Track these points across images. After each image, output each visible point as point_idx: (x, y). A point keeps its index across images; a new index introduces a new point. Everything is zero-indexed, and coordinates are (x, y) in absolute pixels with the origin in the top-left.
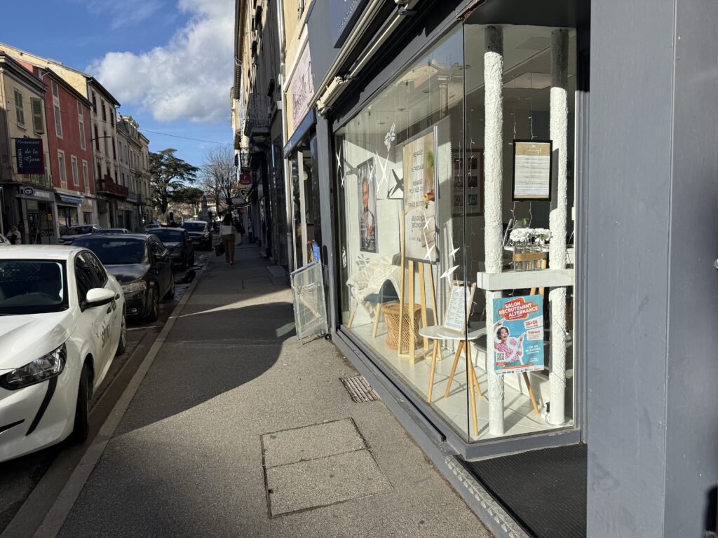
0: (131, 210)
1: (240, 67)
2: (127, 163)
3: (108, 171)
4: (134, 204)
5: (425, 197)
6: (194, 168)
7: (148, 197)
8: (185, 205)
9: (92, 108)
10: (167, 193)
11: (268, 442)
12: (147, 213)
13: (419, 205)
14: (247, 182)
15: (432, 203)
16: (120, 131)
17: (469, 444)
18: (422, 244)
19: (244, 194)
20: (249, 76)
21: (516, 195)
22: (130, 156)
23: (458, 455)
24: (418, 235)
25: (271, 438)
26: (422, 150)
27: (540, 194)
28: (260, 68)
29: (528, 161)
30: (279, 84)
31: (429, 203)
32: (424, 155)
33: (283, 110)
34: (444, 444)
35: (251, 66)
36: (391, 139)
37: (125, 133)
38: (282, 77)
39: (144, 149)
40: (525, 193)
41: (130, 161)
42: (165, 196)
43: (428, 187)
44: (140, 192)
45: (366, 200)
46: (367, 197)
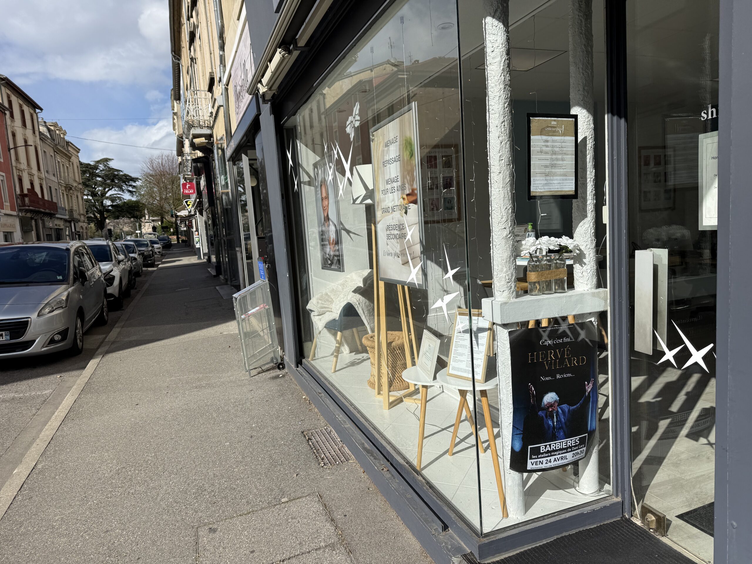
0: (62, 227)
1: (179, 64)
2: (54, 175)
3: (32, 184)
4: (66, 221)
5: (404, 199)
6: (134, 178)
7: (82, 212)
8: (126, 220)
9: (7, 113)
10: (104, 207)
11: (205, 539)
12: (81, 231)
13: (395, 210)
14: (191, 192)
15: (413, 207)
16: (43, 138)
17: (482, 537)
18: (402, 261)
19: (189, 205)
20: (188, 73)
21: (533, 192)
22: (57, 167)
23: (467, 554)
24: (395, 249)
25: (210, 532)
26: (397, 136)
27: (564, 189)
28: (199, 61)
29: (547, 144)
30: (219, 76)
31: (409, 207)
32: (400, 143)
33: (224, 105)
34: (446, 535)
35: (189, 60)
36: (354, 125)
37: (50, 141)
38: (222, 68)
39: (73, 159)
40: (544, 189)
41: (58, 173)
42: (102, 210)
43: (407, 185)
44: (72, 207)
45: (326, 207)
46: (326, 203)
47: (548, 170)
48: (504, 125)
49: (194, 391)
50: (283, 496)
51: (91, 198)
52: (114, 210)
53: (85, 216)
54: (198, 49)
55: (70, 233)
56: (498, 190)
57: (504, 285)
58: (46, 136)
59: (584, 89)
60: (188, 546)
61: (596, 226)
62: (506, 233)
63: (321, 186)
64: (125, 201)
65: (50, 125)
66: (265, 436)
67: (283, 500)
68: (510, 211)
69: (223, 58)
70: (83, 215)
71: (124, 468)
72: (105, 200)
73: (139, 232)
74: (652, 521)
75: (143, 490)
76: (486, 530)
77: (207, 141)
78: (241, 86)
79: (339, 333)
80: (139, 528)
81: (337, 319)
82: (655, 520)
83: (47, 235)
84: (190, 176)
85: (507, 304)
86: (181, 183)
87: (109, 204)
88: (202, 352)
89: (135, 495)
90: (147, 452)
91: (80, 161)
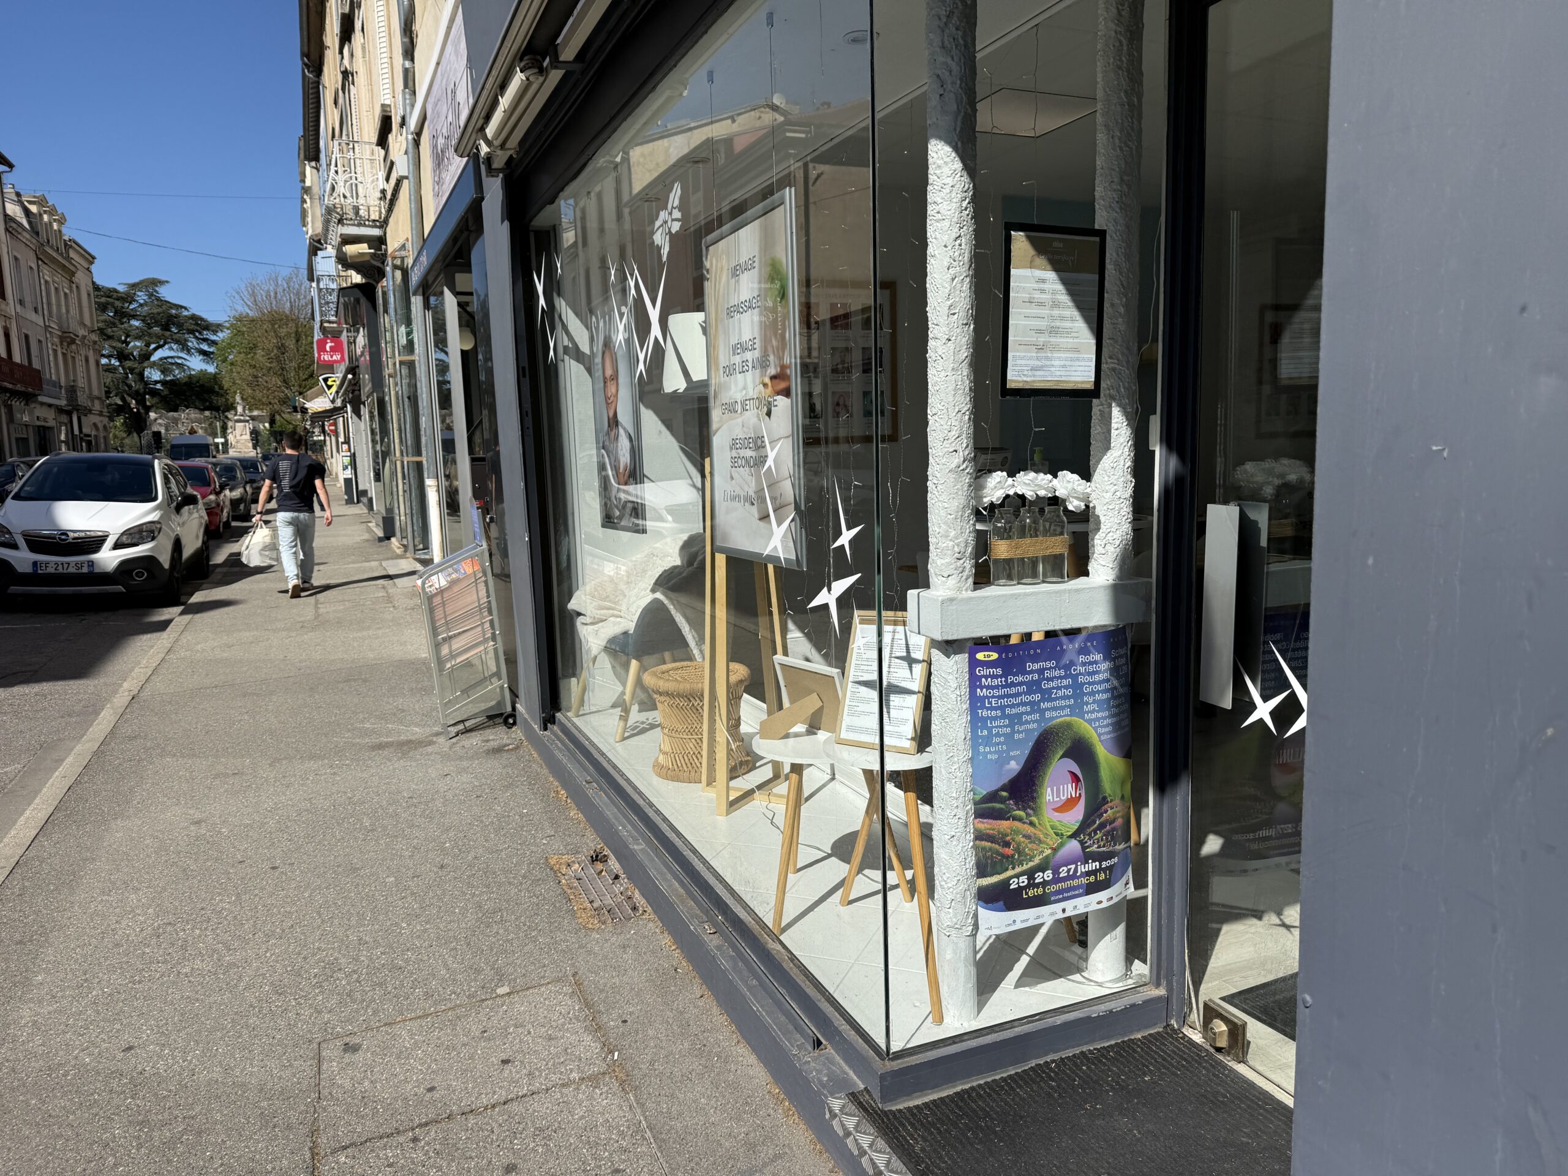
0: (51, 423)
1: (317, 83)
2: (36, 310)
5: (765, 385)
6: (211, 324)
7: (96, 393)
8: (194, 414)
10: (146, 384)
11: (335, 1064)
12: (93, 433)
13: (748, 407)
14: (335, 358)
15: (782, 402)
16: (14, 229)
17: (889, 1059)
18: (759, 511)
19: (332, 386)
20: (336, 103)
21: (1012, 381)
22: (44, 294)
23: (859, 1092)
24: (746, 488)
25: (345, 1051)
26: (754, 257)
27: (1073, 379)
28: (361, 79)
29: (1042, 286)
30: (401, 112)
31: (775, 403)
32: (760, 270)
33: (411, 177)
34: (820, 1056)
35: (340, 77)
36: (669, 229)
37: (28, 236)
38: (407, 96)
39: (80, 277)
40: (1034, 376)
41: (45, 306)
42: (142, 391)
43: (772, 358)
44: (74, 381)
45: (612, 398)
46: (612, 389)
47: (1042, 339)
48: (960, 245)
49: (325, 774)
50: (500, 982)
51: (117, 364)
52: (166, 392)
53: (102, 402)
54: (358, 52)
55: (70, 436)
56: (943, 374)
57: (950, 564)
58: (20, 225)
59: (1122, 180)
60: (298, 1079)
61: (1135, 455)
62: (957, 460)
63: (603, 353)
64: (193, 373)
65: (28, 201)
66: (471, 866)
67: (500, 991)
68: (967, 417)
69: (410, 75)
70: (98, 398)
71: (170, 924)
72: (149, 370)
73: (222, 440)
74: (1221, 1033)
75: (210, 968)
76: (896, 1046)
77: (372, 251)
78: (447, 138)
79: (634, 664)
80: (197, 1042)
81: (631, 632)
82: (1227, 1032)
83: (17, 440)
84: (335, 325)
85: (954, 602)
86: (316, 338)
87: (158, 379)
88: (345, 694)
89: (191, 978)
90: (220, 894)
91: (94, 283)
